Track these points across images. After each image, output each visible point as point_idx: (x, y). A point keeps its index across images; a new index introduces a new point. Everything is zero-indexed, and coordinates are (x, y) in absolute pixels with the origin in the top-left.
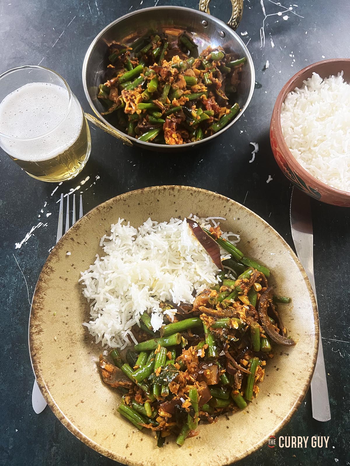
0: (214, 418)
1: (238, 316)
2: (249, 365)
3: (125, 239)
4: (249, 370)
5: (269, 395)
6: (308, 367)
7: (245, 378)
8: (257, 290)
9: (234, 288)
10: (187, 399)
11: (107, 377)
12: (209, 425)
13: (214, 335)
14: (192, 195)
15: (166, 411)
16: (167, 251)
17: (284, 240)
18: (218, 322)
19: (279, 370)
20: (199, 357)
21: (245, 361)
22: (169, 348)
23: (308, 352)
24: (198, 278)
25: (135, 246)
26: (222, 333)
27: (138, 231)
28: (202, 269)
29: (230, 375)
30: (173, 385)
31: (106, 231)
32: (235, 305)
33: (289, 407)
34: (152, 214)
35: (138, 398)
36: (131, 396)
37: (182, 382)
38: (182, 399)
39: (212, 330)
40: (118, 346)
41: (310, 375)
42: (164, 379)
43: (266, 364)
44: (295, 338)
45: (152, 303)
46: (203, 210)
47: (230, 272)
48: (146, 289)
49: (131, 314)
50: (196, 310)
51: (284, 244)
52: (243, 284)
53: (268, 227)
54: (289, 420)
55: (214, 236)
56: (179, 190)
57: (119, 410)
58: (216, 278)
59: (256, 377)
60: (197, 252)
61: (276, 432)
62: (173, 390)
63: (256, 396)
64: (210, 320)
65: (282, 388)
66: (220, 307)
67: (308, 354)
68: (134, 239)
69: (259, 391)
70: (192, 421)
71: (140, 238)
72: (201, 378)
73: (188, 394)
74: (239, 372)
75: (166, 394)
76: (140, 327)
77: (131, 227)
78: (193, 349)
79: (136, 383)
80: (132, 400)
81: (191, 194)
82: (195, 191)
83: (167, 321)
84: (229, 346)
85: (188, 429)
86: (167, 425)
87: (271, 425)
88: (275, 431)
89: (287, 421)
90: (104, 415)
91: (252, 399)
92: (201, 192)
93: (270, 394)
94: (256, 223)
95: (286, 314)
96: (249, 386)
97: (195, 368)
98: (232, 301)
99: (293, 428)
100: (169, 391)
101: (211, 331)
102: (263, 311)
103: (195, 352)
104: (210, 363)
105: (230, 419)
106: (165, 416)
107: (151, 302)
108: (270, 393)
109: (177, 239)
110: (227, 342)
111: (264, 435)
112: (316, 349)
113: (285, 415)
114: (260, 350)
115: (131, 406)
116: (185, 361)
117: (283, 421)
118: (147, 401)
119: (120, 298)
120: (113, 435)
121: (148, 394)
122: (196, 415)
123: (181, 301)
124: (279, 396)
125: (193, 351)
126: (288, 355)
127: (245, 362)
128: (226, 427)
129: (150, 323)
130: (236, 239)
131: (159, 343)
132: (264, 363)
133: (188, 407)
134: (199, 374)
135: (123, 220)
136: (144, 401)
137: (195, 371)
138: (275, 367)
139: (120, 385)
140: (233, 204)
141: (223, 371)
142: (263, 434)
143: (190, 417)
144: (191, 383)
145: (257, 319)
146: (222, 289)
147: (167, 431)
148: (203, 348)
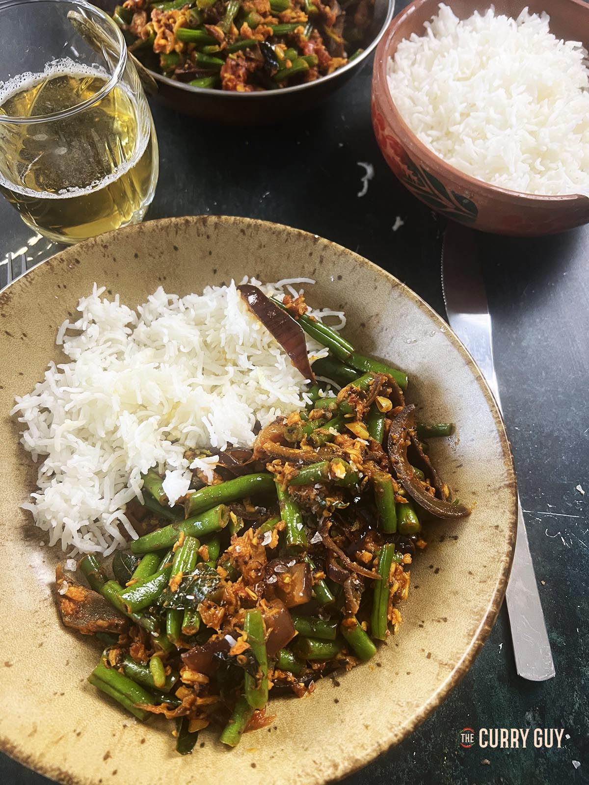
0: (307, 685)
1: (346, 457)
2: (376, 562)
3: (109, 328)
4: (377, 571)
5: (421, 623)
6: (499, 553)
7: (370, 589)
8: (384, 410)
9: (336, 406)
10: (241, 635)
11: (71, 613)
12: (295, 702)
13: (298, 503)
14: (244, 234)
15: (197, 669)
16: (198, 349)
17: (430, 308)
18: (304, 472)
19: (440, 572)
20: (267, 547)
21: (367, 553)
22: (204, 538)
23: (496, 524)
24: (264, 397)
25: (132, 344)
26: (314, 493)
27: (139, 316)
28: (272, 381)
29: (335, 584)
30: (209, 608)
31: (70, 314)
32: (340, 439)
33: (466, 641)
34: (165, 278)
35: (137, 650)
36: (124, 650)
37: (229, 603)
38: (228, 638)
39: (294, 490)
40: (98, 549)
41: (505, 569)
42: (187, 595)
43: (412, 561)
44: (467, 501)
45: (167, 452)
46: (269, 267)
47: (329, 387)
48: (154, 421)
49: (123, 480)
50: (258, 455)
51: (432, 316)
52: (354, 395)
53: (398, 285)
54: (467, 667)
55: (293, 312)
56: (216, 225)
57: (93, 679)
58: (301, 398)
59: (391, 586)
60: (260, 347)
61: (442, 695)
62: (208, 618)
63: (395, 630)
64: (288, 468)
65: (449, 606)
66: (308, 445)
67: (497, 527)
68: (129, 331)
69: (400, 619)
70: (253, 687)
71: (141, 327)
72: (275, 593)
73: (241, 626)
74: (355, 575)
75: (193, 629)
76: (143, 503)
77: (122, 306)
78: (254, 533)
79: (129, 613)
80: (122, 657)
81: (242, 231)
82: (249, 226)
83: (198, 482)
84: (330, 524)
85: (248, 709)
86: (200, 701)
87: (429, 683)
88: (439, 694)
89: (465, 671)
90: (59, 694)
91: (387, 636)
92: (261, 225)
93: (423, 622)
94: (375, 280)
95: (446, 458)
96: (377, 606)
97: (257, 570)
98: (332, 431)
99: (479, 701)
100: (201, 621)
101: (290, 495)
102: (398, 452)
103: (258, 538)
104: (292, 561)
105: (341, 683)
106: (193, 682)
107: (165, 451)
108: (425, 619)
109: (218, 326)
110: (325, 513)
111: (414, 706)
112: (513, 514)
113: (459, 659)
114: (397, 530)
115: (120, 670)
116: (237, 561)
117: (454, 670)
118: (155, 655)
119: (98, 445)
120: (75, 735)
121: (156, 634)
122: (260, 670)
123: (228, 442)
124: (443, 623)
125: (254, 537)
126: (456, 538)
127: (367, 556)
128: (332, 702)
129: (162, 489)
130: (337, 320)
131: (183, 531)
132: (408, 559)
133: (243, 653)
134: (266, 585)
135: (103, 289)
136: (150, 656)
137: (257, 577)
138: (431, 567)
139: (99, 627)
140: (326, 247)
141: (318, 575)
142: (412, 705)
143: (250, 677)
144: (248, 604)
145: (385, 467)
146: (313, 415)
147: (201, 717)
148: (274, 528)
